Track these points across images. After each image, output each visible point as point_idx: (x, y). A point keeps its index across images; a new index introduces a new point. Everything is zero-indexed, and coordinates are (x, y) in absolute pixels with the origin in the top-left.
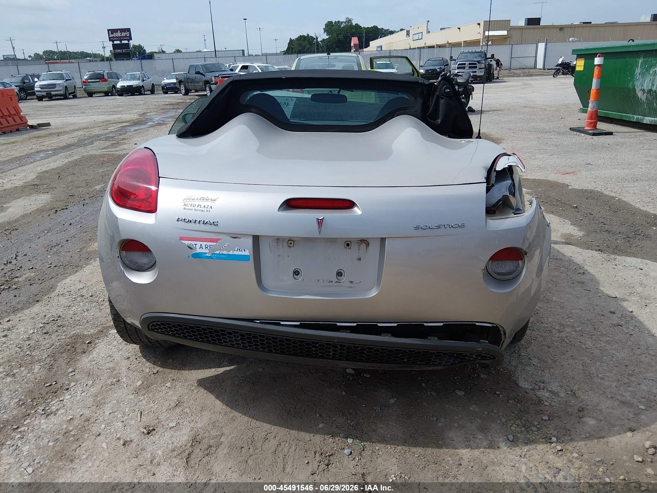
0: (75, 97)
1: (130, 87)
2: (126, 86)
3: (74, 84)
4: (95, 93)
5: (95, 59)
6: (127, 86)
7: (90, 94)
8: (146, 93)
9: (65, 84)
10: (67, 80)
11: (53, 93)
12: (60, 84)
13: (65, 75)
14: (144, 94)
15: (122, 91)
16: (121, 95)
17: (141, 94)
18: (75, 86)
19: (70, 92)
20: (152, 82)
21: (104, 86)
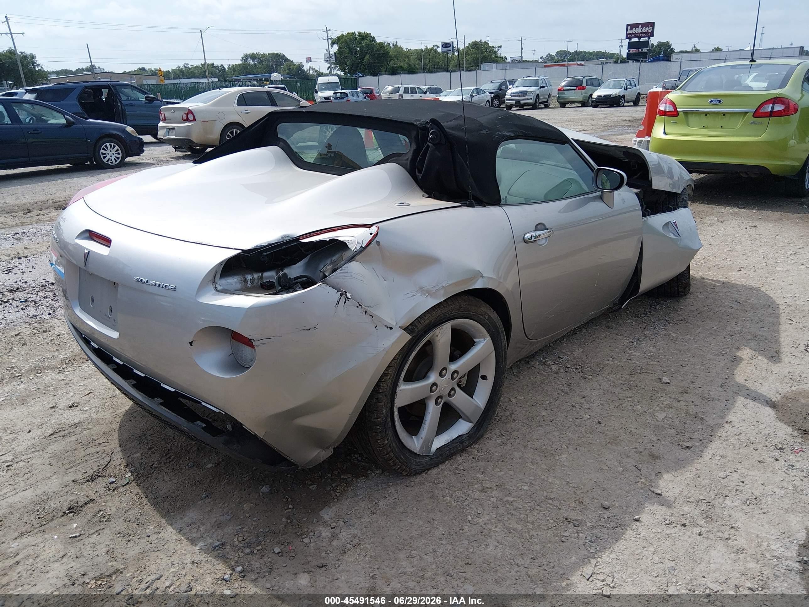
0: (547, 106)
1: (607, 97)
2: (602, 96)
3: (550, 92)
4: (568, 103)
5: (609, 60)
6: (605, 96)
7: (563, 104)
8: (625, 104)
9: (538, 92)
10: (541, 87)
11: (522, 102)
12: (531, 92)
13: (540, 82)
14: (623, 106)
15: (597, 102)
16: (596, 106)
17: (619, 106)
18: (550, 94)
19: (541, 101)
20: (639, 91)
21: (580, 95)
